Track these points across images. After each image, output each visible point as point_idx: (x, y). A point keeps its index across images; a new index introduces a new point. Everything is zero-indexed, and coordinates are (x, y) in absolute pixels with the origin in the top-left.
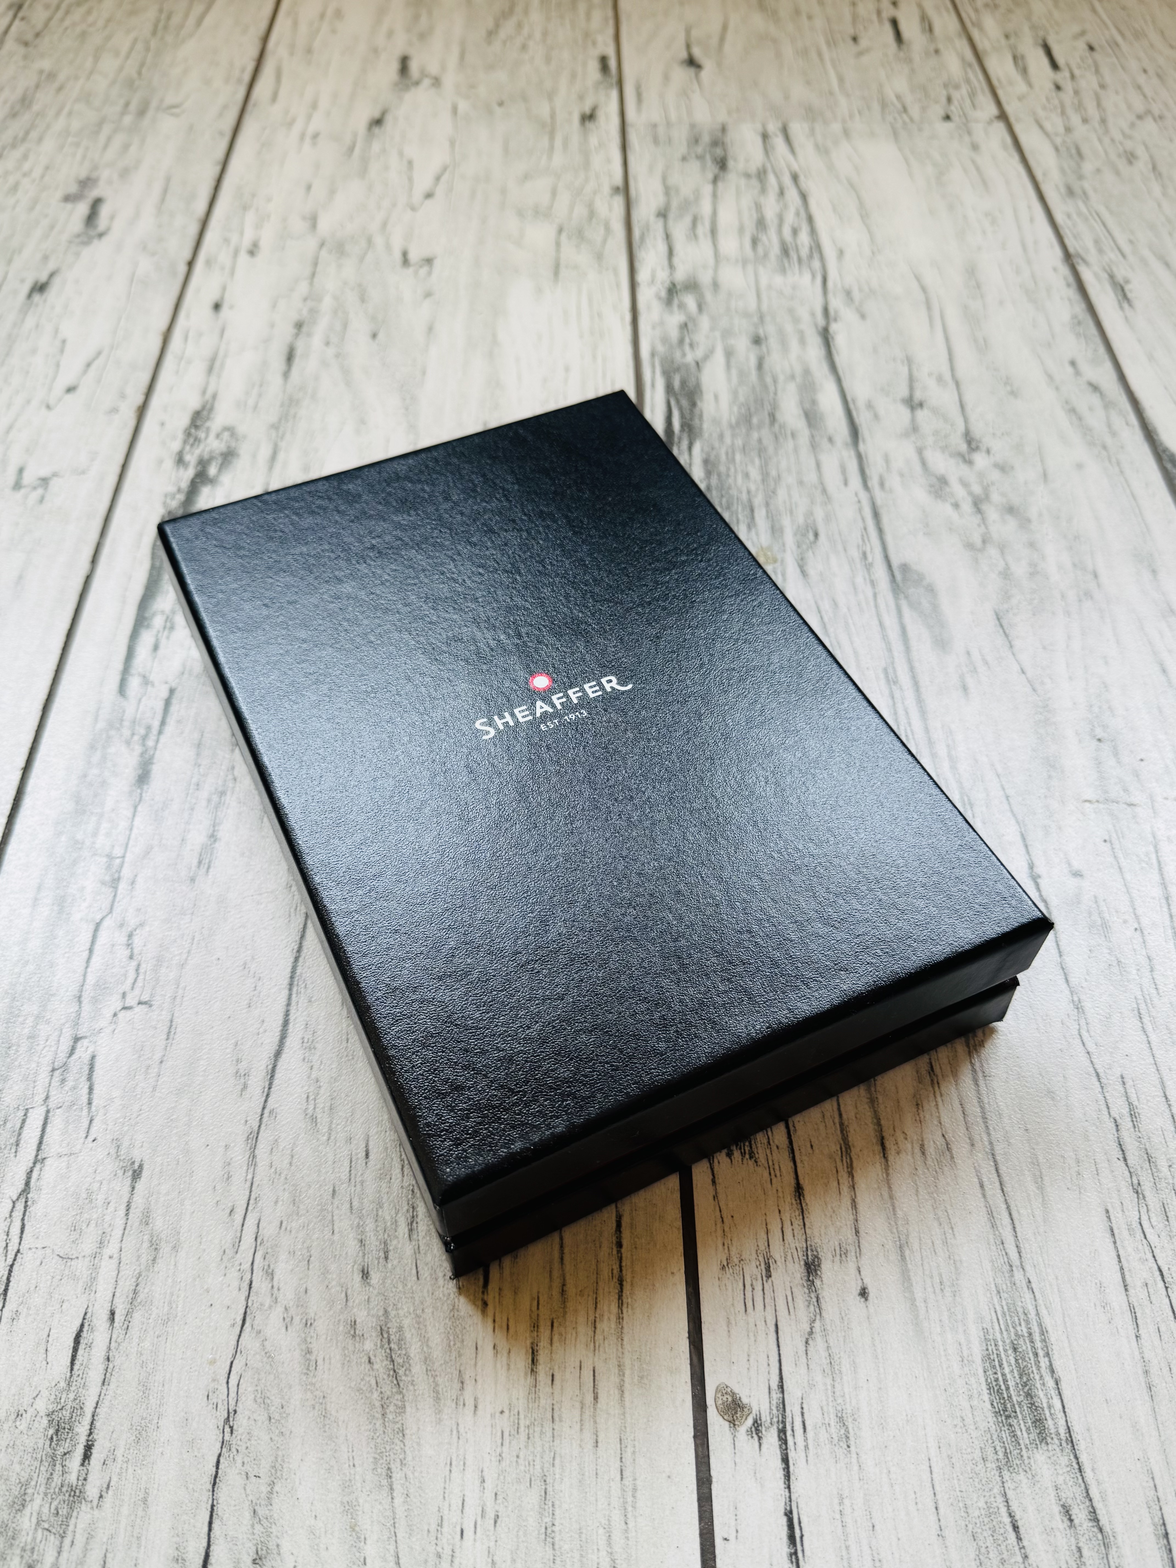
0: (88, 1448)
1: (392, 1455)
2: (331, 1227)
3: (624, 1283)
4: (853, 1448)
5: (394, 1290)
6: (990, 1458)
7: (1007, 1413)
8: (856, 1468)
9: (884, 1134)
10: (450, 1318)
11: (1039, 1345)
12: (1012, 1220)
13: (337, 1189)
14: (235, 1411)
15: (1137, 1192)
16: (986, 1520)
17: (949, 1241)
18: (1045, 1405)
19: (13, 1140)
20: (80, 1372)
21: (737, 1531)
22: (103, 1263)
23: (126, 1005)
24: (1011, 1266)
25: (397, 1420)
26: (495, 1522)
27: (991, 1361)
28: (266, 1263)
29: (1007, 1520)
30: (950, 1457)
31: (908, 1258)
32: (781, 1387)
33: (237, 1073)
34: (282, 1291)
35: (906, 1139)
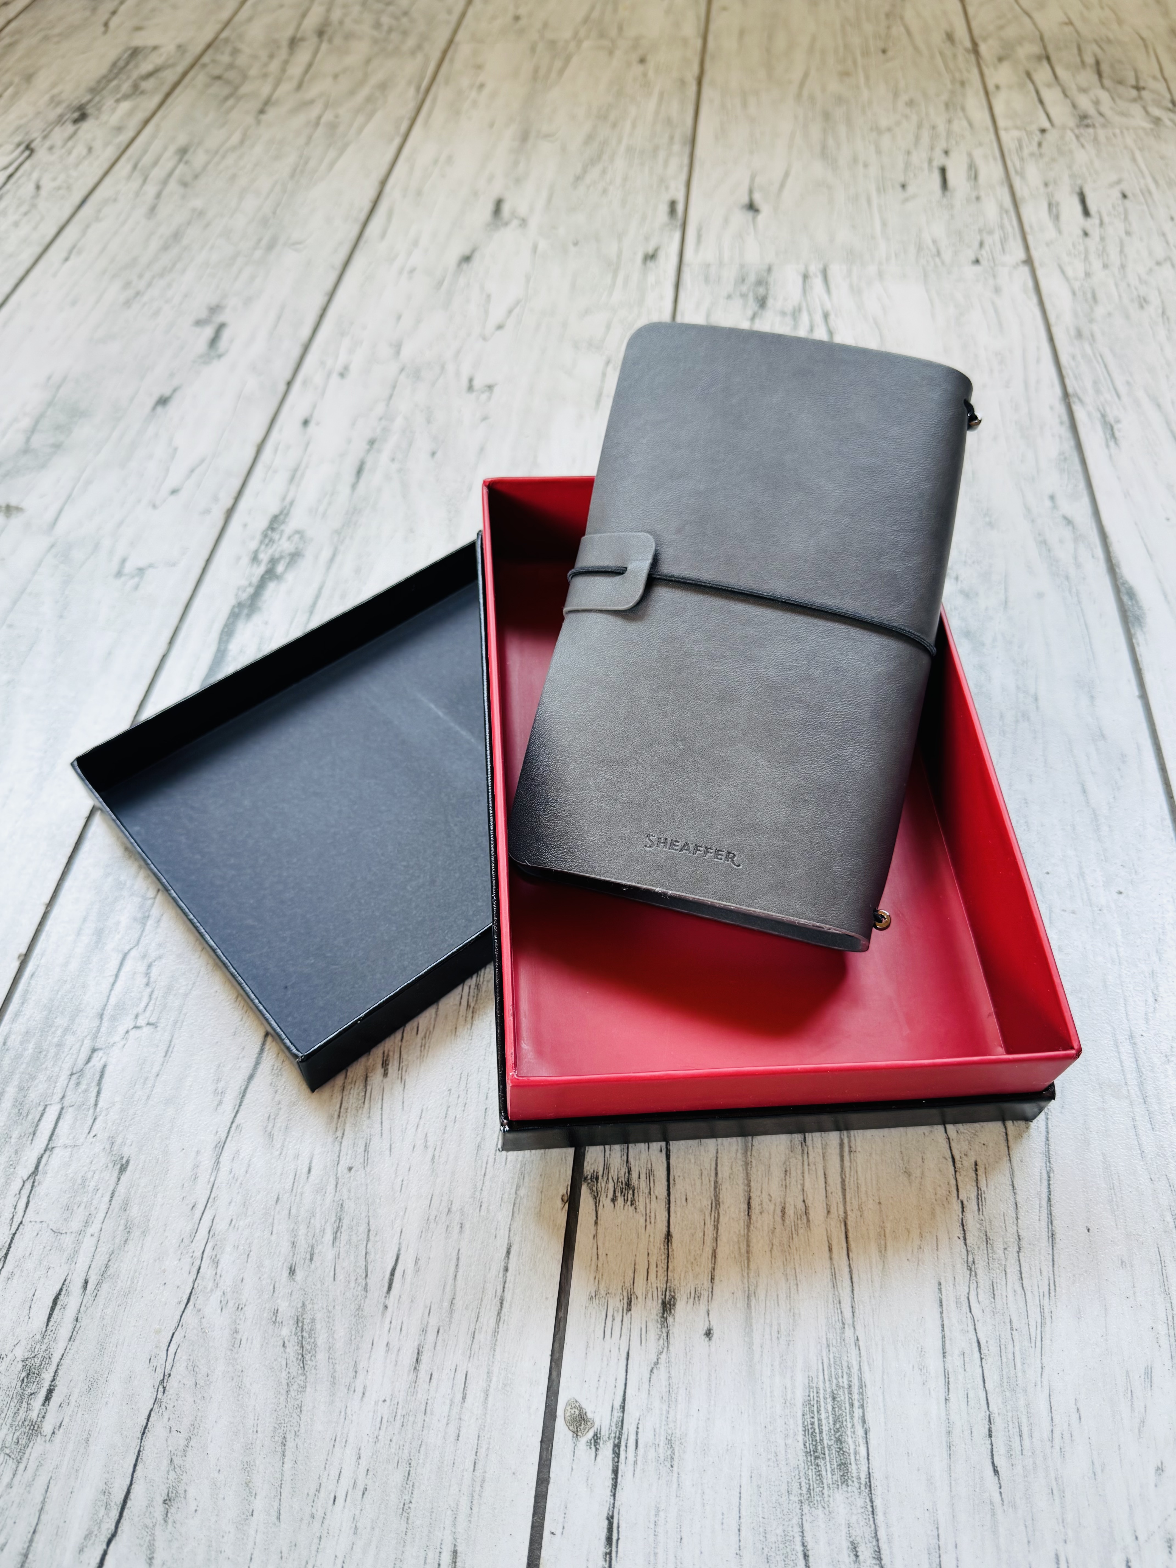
0: (50, 1391)
1: (289, 1426)
2: (271, 1228)
3: (504, 1303)
4: (675, 1468)
5: (313, 1287)
6: (794, 1492)
7: (816, 1454)
8: (675, 1485)
9: (752, 1195)
10: (355, 1316)
11: (856, 1396)
12: (852, 1282)
13: (280, 1197)
14: (170, 1375)
15: (971, 1269)
16: (781, 1546)
17: (792, 1295)
18: (852, 1451)
19: (31, 1130)
20: (53, 1328)
21: (564, 1528)
22: (85, 1240)
23: (138, 1024)
24: (843, 1324)
25: (297, 1397)
26: (363, 1494)
27: (811, 1406)
28: (214, 1253)
29: (800, 1548)
30: (759, 1487)
31: (753, 1307)
32: (623, 1408)
33: (216, 1090)
34: (223, 1278)
35: (770, 1201)
